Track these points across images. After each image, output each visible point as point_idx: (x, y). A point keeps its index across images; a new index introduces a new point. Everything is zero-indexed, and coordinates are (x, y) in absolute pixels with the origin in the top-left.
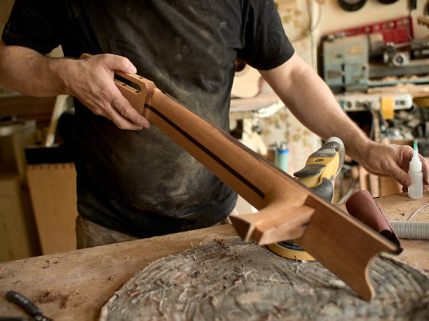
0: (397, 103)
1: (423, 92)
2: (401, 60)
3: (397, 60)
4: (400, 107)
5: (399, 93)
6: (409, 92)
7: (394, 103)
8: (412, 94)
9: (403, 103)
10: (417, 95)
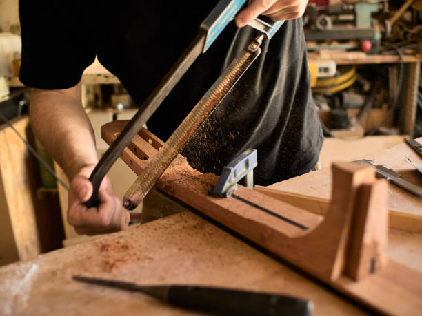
0: (320, 70)
1: (347, 60)
2: (324, 23)
3: (321, 23)
4: (323, 75)
5: (322, 60)
6: (332, 59)
7: (317, 70)
8: (336, 60)
9: (326, 70)
10: (341, 62)
